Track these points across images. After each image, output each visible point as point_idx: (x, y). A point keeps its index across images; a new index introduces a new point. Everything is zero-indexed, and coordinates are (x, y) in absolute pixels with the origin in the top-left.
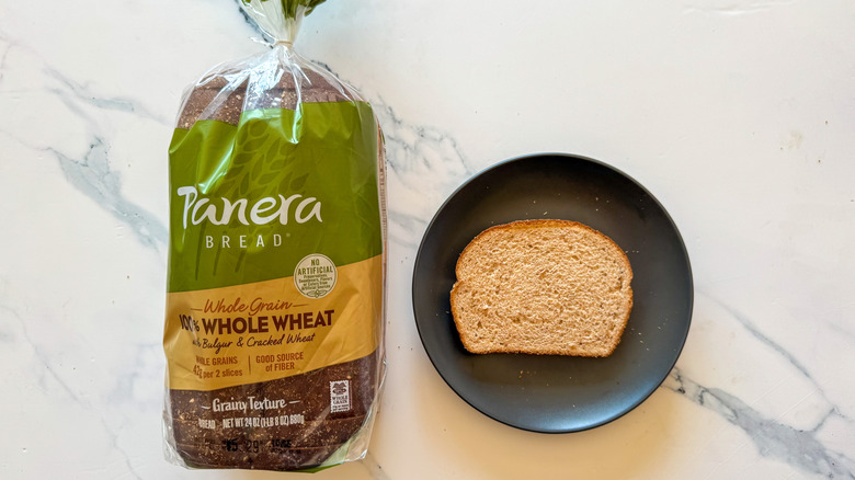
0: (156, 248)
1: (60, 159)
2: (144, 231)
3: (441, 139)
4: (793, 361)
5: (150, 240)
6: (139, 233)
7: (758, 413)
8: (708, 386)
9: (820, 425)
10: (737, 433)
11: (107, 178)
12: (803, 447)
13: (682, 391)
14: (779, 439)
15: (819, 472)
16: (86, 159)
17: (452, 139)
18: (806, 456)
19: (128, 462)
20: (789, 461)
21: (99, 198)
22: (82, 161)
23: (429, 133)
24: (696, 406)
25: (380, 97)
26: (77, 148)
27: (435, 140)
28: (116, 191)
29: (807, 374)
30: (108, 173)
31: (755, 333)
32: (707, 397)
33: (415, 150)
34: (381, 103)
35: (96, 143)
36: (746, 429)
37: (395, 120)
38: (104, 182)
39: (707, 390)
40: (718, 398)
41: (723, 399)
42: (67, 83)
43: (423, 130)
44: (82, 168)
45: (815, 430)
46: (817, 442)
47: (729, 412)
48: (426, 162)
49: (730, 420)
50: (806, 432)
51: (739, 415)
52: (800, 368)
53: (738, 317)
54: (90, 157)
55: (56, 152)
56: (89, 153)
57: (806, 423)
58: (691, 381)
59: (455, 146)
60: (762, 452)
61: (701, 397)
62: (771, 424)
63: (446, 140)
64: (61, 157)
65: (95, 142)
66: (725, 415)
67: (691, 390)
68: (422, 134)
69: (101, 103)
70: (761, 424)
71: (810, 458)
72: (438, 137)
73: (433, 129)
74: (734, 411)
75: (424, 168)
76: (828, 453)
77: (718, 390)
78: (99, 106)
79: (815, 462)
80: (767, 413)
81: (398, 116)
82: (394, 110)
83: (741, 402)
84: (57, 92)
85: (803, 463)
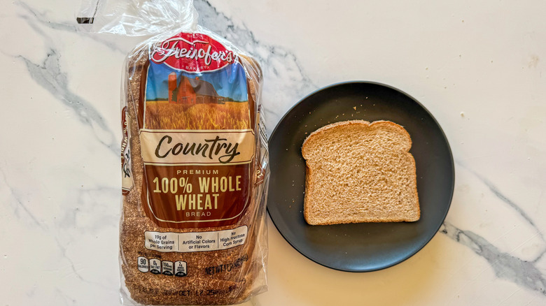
0: (91, 125)
1: (27, 64)
2: (83, 113)
3: (286, 55)
4: (523, 214)
5: (87, 120)
6: (80, 115)
7: (496, 248)
8: (463, 229)
9: (539, 258)
10: (482, 261)
11: (58, 77)
12: (526, 273)
13: (445, 232)
14: (510, 266)
15: (536, 289)
16: (45, 64)
17: (293, 55)
18: (528, 278)
19: (73, 266)
20: (516, 281)
21: (53, 90)
22: (42, 65)
23: (277, 50)
24: (454, 243)
25: (244, 24)
26: (39, 57)
27: (281, 55)
28: (65, 86)
29: (532, 223)
30: (60, 74)
31: (498, 194)
32: (462, 236)
33: (268, 63)
34: (245, 29)
35: (52, 53)
36: (488, 259)
37: (254, 41)
38: (56, 80)
39: (462, 232)
40: (470, 238)
41: (473, 238)
42: (32, 11)
43: (273, 48)
44: (42, 70)
45: (535, 261)
46: (536, 269)
47: (476, 247)
48: (275, 72)
49: (477, 253)
50: (529, 262)
51: (483, 249)
52: (527, 218)
53: (487, 183)
54: (46, 63)
55: (25, 59)
56: (46, 60)
57: (529, 256)
58: (452, 226)
59: (295, 60)
60: (498, 274)
61: (458, 236)
62: (505, 256)
63: (290, 56)
64: (28, 62)
65: (50, 52)
66: (473, 249)
67: (451, 231)
68: (272, 51)
69: (54, 25)
70: (499, 256)
71: (531, 280)
72: (284, 53)
73: (280, 48)
74: (480, 247)
75: (273, 75)
76: (543, 276)
77: (469, 232)
78: (53, 28)
79: (534, 283)
80: (503, 249)
81: (257, 38)
82: (254, 34)
83: (486, 241)
84: (25, 17)
85: (525, 283)
